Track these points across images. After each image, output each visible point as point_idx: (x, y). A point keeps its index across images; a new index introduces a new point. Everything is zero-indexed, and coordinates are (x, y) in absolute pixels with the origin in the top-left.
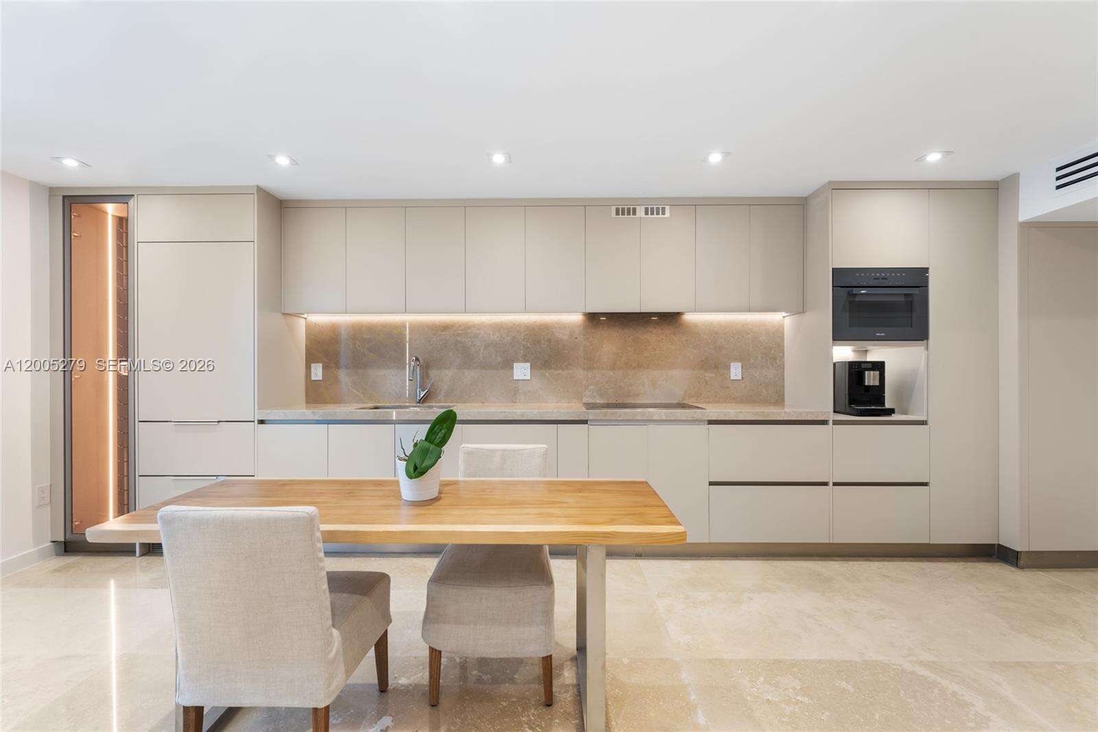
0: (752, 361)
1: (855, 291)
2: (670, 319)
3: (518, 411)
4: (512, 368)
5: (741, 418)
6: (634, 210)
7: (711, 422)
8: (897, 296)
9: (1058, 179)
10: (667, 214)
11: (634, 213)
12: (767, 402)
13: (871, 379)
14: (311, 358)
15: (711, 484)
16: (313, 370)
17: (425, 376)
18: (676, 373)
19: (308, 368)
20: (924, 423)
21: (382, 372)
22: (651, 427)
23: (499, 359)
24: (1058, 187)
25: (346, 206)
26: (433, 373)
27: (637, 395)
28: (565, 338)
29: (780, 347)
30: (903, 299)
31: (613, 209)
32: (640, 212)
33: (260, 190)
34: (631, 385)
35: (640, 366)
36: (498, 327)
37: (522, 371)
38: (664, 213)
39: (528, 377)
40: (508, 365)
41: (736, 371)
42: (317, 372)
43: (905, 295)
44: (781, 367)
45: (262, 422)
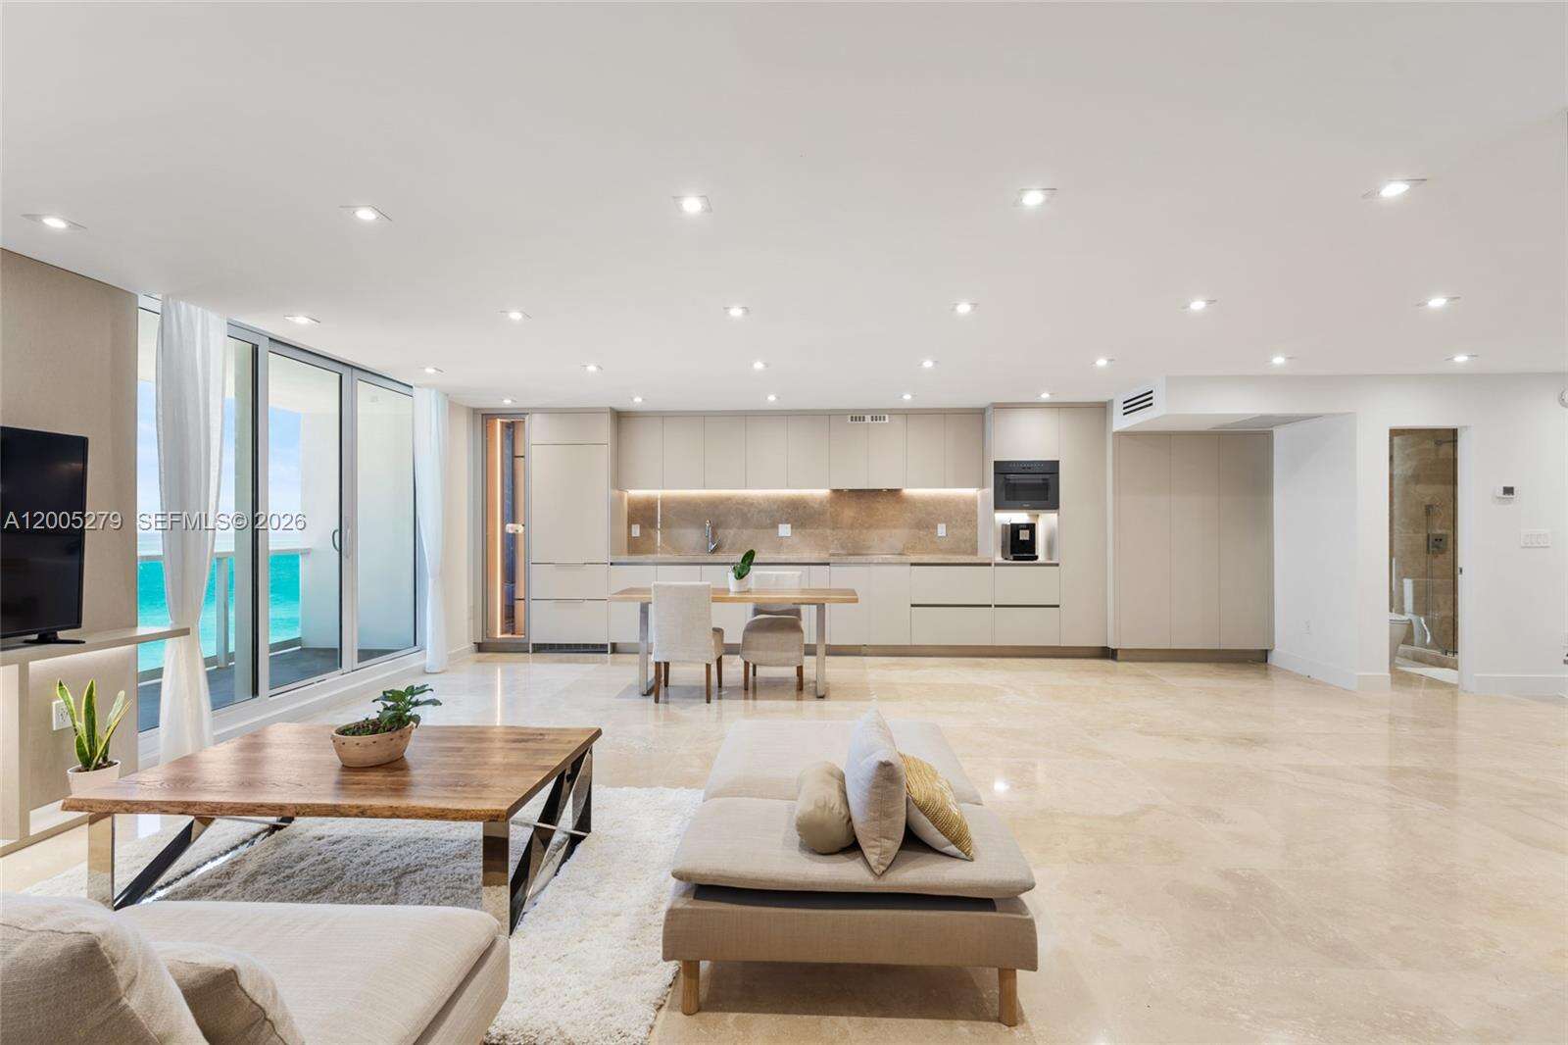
0: (954, 522)
1: (1008, 476)
2: (894, 493)
3: (783, 558)
4: (778, 528)
5: (932, 561)
6: (864, 417)
7: (912, 564)
8: (1038, 479)
9: (1124, 408)
10: (887, 421)
11: (864, 420)
12: (965, 553)
13: (1024, 535)
14: (631, 521)
15: (912, 606)
16: (633, 530)
17: (714, 534)
18: (897, 532)
19: (629, 527)
20: (1057, 565)
21: (682, 531)
22: (874, 568)
23: (769, 522)
24: (1125, 414)
25: (663, 416)
26: (720, 532)
27: (869, 548)
28: (816, 506)
29: (975, 513)
30: (1041, 482)
31: (849, 417)
32: (868, 418)
33: (612, 409)
34: (864, 541)
35: (871, 526)
36: (768, 499)
37: (785, 530)
38: (884, 420)
39: (789, 535)
40: (775, 526)
41: (942, 530)
42: (636, 531)
43: (1043, 479)
44: (976, 527)
45: (611, 564)
